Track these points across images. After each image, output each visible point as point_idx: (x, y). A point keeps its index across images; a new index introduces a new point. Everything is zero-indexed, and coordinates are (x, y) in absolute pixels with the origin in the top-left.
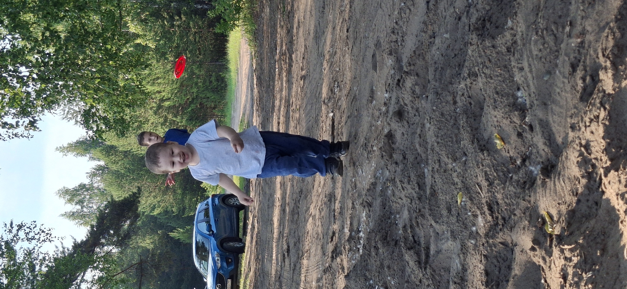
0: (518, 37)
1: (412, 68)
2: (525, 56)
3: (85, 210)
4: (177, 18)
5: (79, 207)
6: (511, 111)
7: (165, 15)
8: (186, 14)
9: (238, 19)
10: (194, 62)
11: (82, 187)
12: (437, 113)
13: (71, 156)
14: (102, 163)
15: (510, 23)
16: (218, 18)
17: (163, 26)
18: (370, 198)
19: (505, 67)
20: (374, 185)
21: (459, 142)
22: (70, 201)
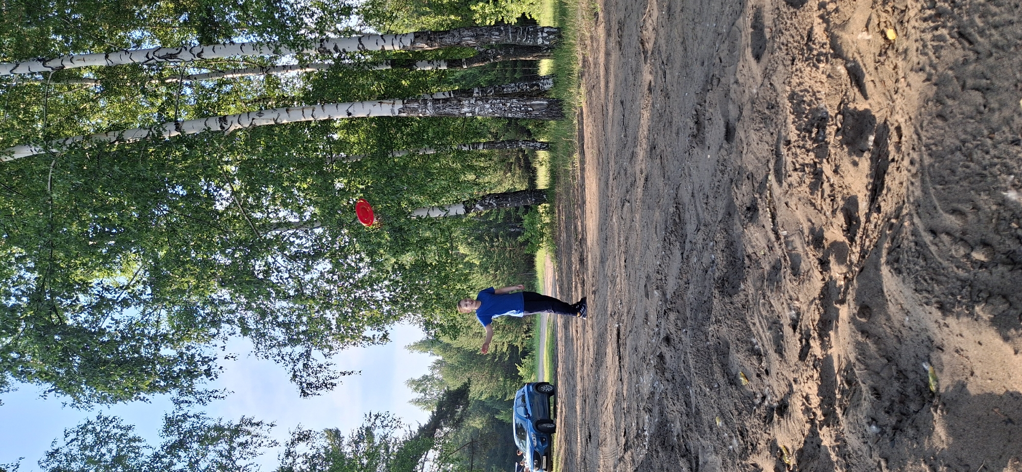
0: (750, 297)
1: (673, 305)
2: (756, 314)
3: (427, 396)
4: (495, 240)
5: (423, 394)
6: (750, 355)
7: (487, 238)
8: (502, 236)
9: (542, 242)
10: (510, 274)
11: (425, 378)
12: (694, 349)
13: (416, 353)
14: (440, 358)
15: (742, 286)
16: (526, 242)
17: (485, 247)
18: (650, 405)
19: (742, 319)
20: (653, 393)
21: (712, 374)
22: (416, 389)
